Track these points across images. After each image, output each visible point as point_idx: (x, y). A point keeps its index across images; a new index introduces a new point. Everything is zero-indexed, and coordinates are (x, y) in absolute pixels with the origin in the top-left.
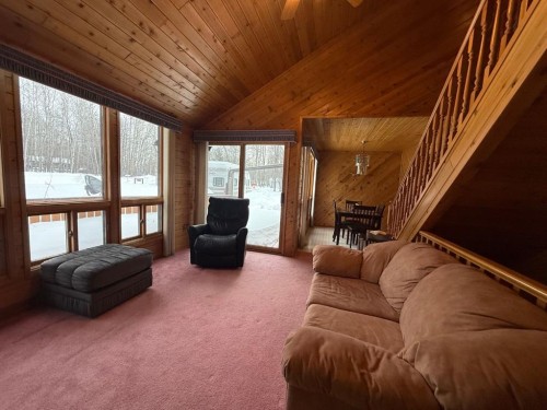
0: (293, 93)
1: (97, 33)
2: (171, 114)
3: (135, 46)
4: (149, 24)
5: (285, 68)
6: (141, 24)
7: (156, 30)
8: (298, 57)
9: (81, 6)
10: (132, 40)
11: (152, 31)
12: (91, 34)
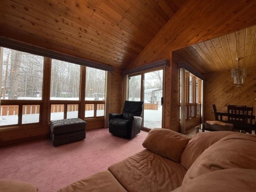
0: (166, 39)
1: (68, 37)
2: (109, 65)
3: (82, 39)
4: (83, 28)
5: (160, 28)
6: (80, 29)
7: (87, 30)
8: (167, 19)
9: (60, 29)
10: (80, 37)
11: (85, 30)
12: (67, 38)
